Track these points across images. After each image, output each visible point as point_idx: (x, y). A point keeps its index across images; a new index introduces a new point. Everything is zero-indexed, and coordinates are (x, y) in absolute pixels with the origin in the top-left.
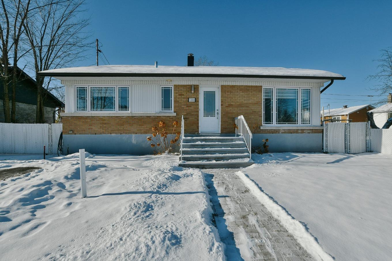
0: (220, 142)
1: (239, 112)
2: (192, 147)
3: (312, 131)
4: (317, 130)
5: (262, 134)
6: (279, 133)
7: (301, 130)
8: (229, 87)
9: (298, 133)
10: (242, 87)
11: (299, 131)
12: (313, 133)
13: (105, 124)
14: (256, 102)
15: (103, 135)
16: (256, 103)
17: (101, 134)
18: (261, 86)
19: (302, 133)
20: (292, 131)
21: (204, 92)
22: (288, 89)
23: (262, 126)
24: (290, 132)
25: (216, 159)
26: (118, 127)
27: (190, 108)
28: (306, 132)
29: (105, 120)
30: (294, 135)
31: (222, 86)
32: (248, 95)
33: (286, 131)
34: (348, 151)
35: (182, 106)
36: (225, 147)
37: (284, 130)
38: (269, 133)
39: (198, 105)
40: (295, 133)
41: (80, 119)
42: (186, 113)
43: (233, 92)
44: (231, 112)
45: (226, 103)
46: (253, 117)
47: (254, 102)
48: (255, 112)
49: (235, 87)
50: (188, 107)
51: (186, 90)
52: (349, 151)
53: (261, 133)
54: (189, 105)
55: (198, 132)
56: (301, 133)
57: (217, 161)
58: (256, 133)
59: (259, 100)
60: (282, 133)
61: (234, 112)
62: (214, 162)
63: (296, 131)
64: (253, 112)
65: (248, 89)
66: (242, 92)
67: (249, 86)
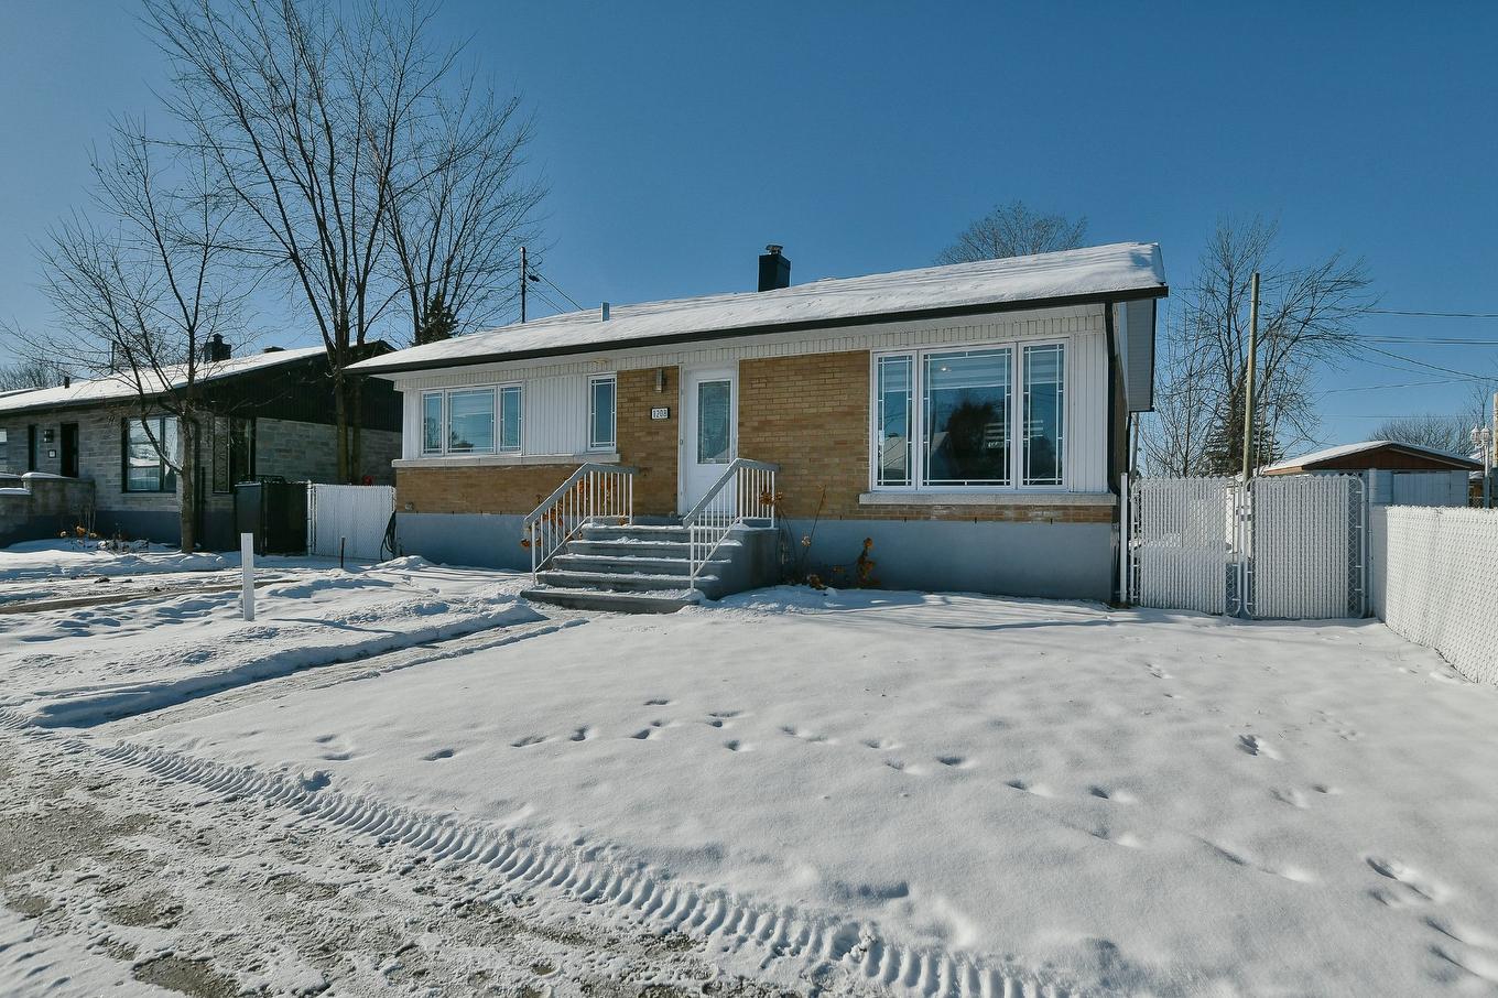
0: (676, 541)
1: (791, 445)
2: (594, 551)
3: (1065, 514)
4: (1087, 508)
5: (867, 522)
6: (927, 519)
7: (1018, 508)
8: (763, 364)
9: (1001, 520)
10: (803, 361)
11: (1009, 513)
12: (1068, 521)
13: (472, 486)
14: (846, 409)
15: (468, 515)
16: (847, 414)
17: (462, 512)
18: (868, 352)
19: (1023, 520)
20: (977, 513)
21: (700, 385)
22: (970, 354)
23: (866, 492)
24: (972, 514)
25: (619, 587)
26: (496, 495)
27: (656, 438)
28: (1037, 516)
29: (470, 477)
30: (988, 527)
31: (743, 363)
32: (821, 387)
33: (957, 512)
34: (1242, 605)
35: (636, 434)
36: (671, 557)
37: (948, 507)
38: (892, 518)
39: (676, 427)
40: (991, 519)
41: (426, 474)
42: (644, 455)
43: (776, 379)
44: (770, 445)
45: (754, 418)
46: (837, 460)
47: (840, 409)
48: (844, 443)
49: (782, 363)
50: (649, 433)
51: (644, 384)
52: (1246, 603)
53: (864, 518)
54: (653, 428)
55: (676, 510)
56: (1017, 520)
57: (617, 590)
58: (848, 518)
59: (860, 403)
60: (940, 518)
61: (778, 445)
62: (610, 593)
63: (996, 514)
64: (837, 443)
65: (821, 365)
66: (801, 378)
67: (824, 356)
